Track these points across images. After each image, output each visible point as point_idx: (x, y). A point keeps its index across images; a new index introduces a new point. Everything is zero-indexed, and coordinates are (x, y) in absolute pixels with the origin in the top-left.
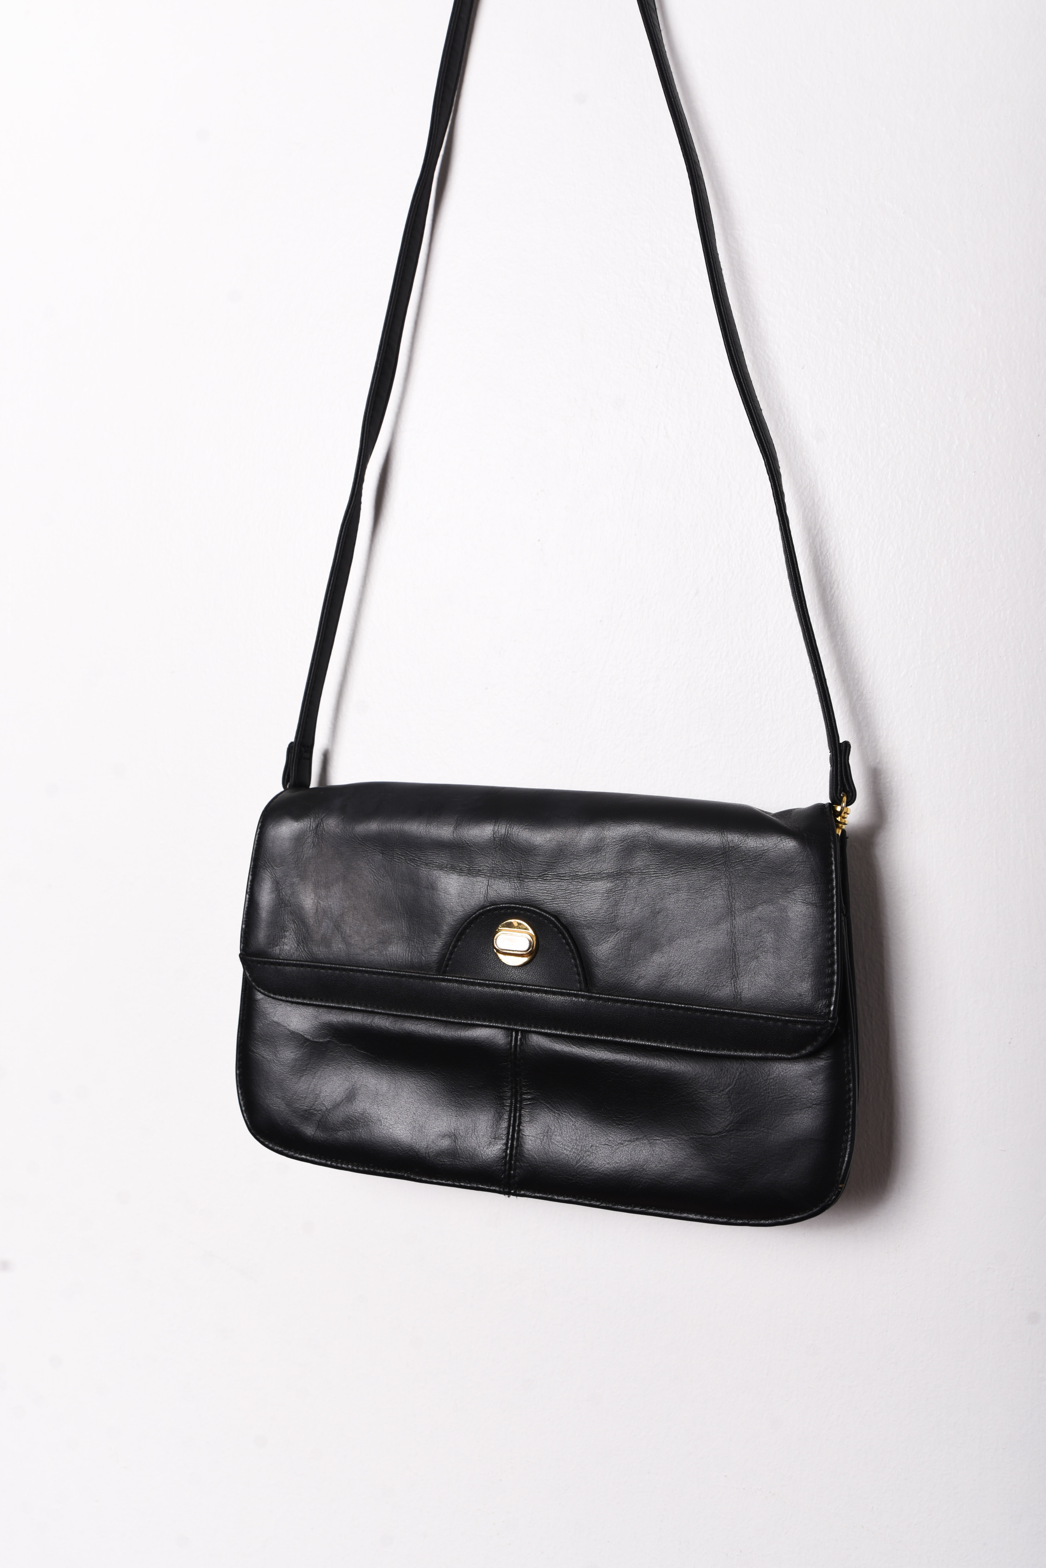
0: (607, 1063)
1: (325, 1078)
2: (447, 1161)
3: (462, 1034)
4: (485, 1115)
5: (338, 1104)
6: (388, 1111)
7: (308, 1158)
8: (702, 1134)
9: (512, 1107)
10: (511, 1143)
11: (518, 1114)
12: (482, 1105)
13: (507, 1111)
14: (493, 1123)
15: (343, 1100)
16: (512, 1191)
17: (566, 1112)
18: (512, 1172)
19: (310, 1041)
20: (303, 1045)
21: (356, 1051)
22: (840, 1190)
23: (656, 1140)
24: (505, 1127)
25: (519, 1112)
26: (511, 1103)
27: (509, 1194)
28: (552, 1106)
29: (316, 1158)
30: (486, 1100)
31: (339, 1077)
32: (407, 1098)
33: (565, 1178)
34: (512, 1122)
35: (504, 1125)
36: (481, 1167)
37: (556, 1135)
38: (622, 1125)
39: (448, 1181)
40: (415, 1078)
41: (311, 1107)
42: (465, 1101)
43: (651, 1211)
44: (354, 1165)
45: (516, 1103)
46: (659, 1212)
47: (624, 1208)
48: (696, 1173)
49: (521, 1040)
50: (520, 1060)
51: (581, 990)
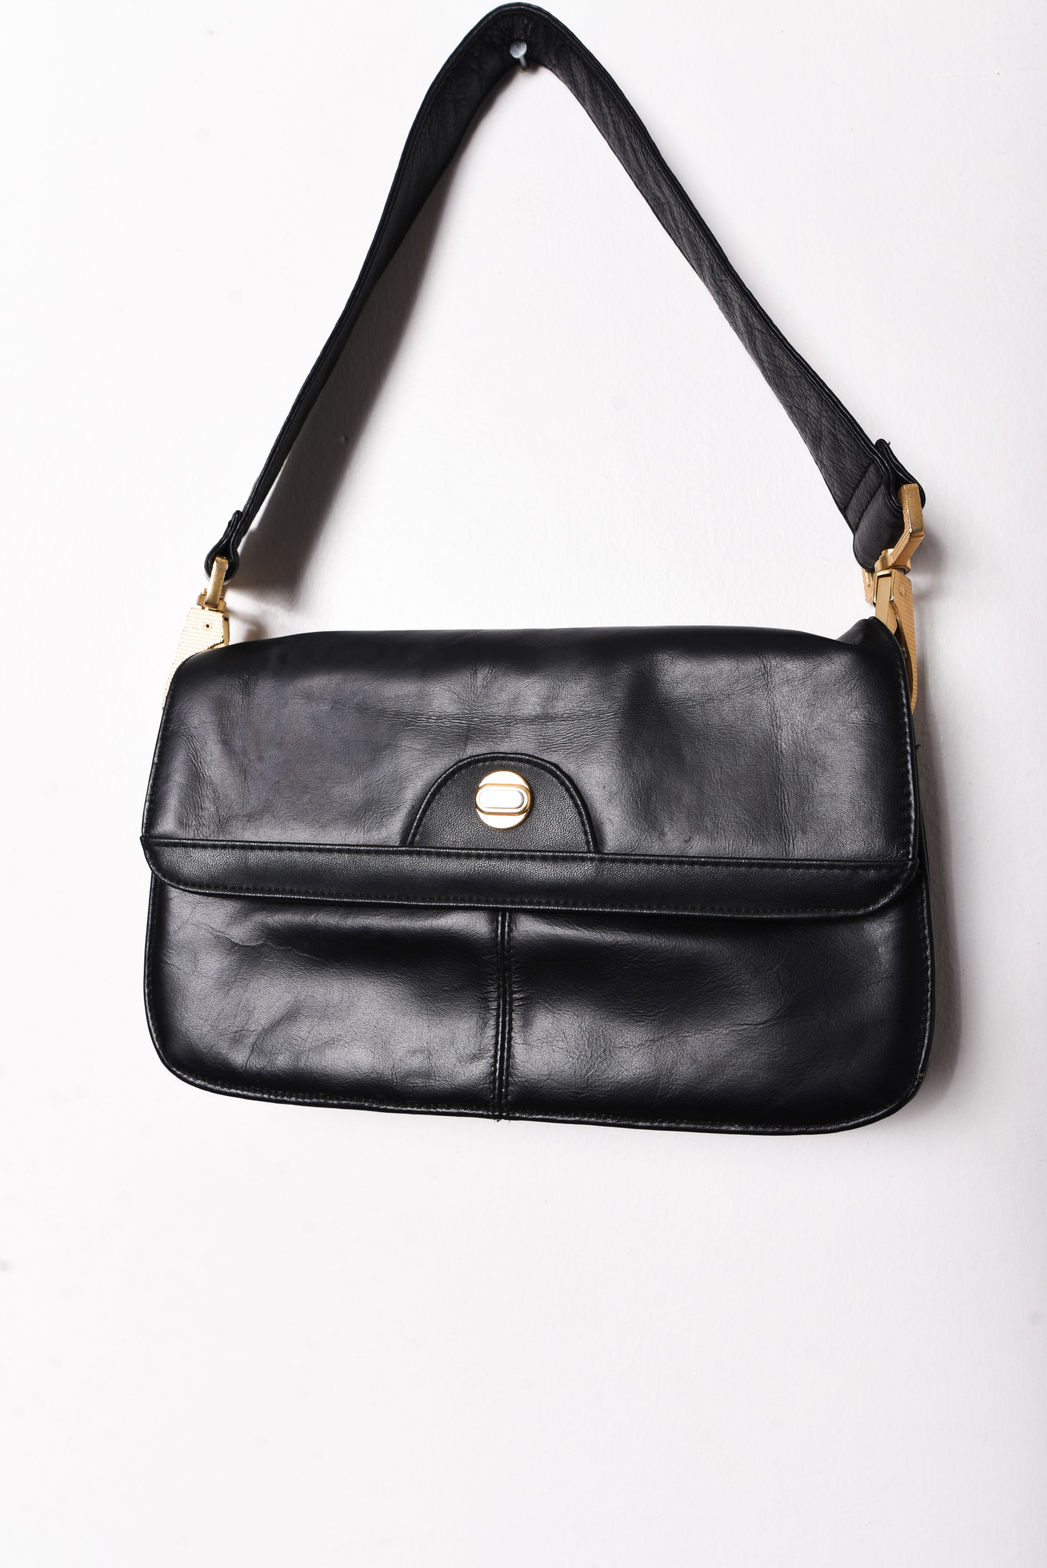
0: (623, 945)
1: (260, 991)
2: (419, 1082)
3: (433, 923)
4: (466, 1022)
5: (277, 1022)
6: (342, 1025)
7: (239, 1092)
8: (746, 1024)
9: (499, 1010)
10: (501, 1055)
11: (507, 1019)
12: (461, 1011)
13: (494, 1016)
14: (476, 1032)
15: (283, 1017)
16: (504, 1114)
17: (568, 1011)
18: (504, 1090)
19: (239, 945)
20: (231, 951)
21: (297, 955)
22: (920, 1080)
23: (686, 1036)
24: (492, 1036)
25: (509, 1016)
26: (499, 1005)
27: (498, 1118)
28: (551, 1005)
29: (249, 1092)
30: (467, 1004)
31: (278, 988)
32: (366, 1009)
33: (572, 1092)
34: (500, 1029)
35: (491, 1032)
36: (464, 1087)
37: (558, 1041)
38: (641, 1021)
39: (420, 1108)
40: (374, 983)
41: (243, 1027)
42: (439, 1007)
43: (683, 1125)
44: (299, 1096)
45: (504, 1005)
46: (692, 1126)
47: (648, 1124)
48: (739, 1074)
49: (509, 926)
50: (509, 951)
51: (589, 852)
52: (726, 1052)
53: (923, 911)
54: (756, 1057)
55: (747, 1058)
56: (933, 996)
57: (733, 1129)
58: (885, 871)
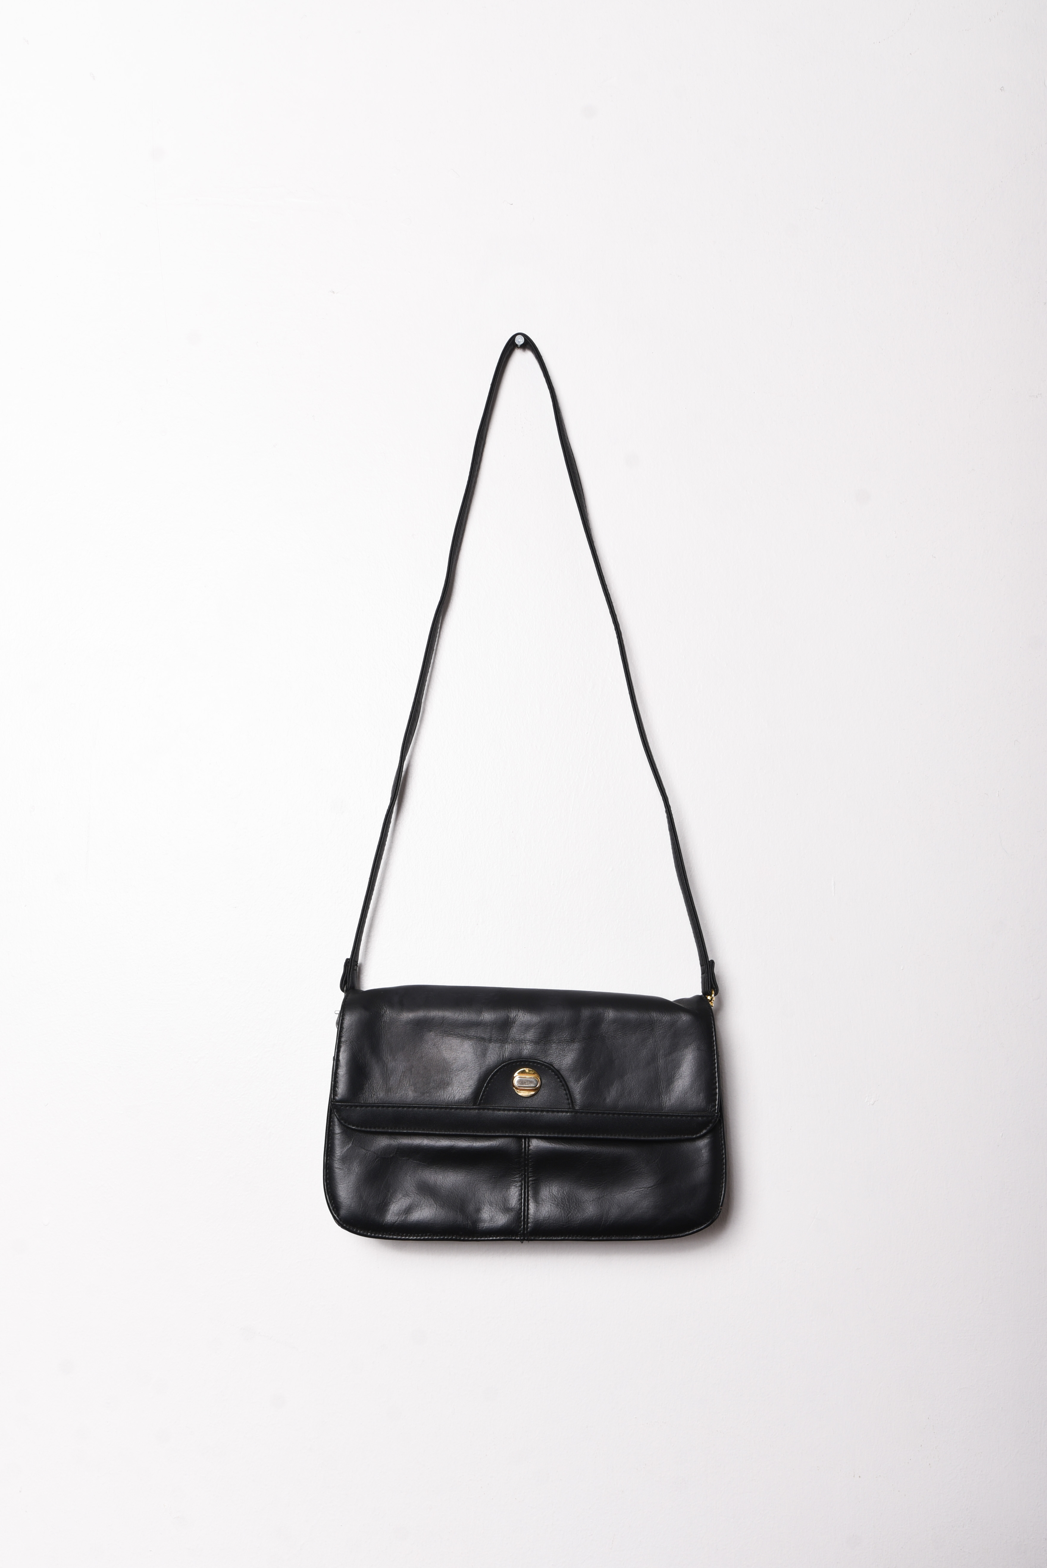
2: (481, 1225)
3: (489, 1143)
7: (382, 1236)
8: (643, 1188)
9: (522, 1186)
10: (524, 1209)
11: (527, 1190)
12: (502, 1187)
13: (519, 1189)
16: (526, 1238)
18: (525, 1226)
23: (615, 1195)
26: (522, 1184)
27: (523, 1240)
28: (548, 1182)
29: (388, 1236)
33: (561, 1225)
34: (523, 1196)
36: (505, 1226)
37: (552, 1200)
38: (594, 1189)
39: (482, 1238)
40: (456, 1175)
41: (383, 1201)
42: (490, 1186)
43: (614, 1238)
45: (525, 1183)
46: (618, 1238)
47: (597, 1238)
48: (640, 1211)
49: (528, 1143)
50: (528, 1156)
51: (570, 1109)
52: (634, 1201)
53: (721, 1132)
54: (648, 1203)
55: (644, 1204)
56: (726, 1171)
57: (637, 1238)
58: (705, 1118)
